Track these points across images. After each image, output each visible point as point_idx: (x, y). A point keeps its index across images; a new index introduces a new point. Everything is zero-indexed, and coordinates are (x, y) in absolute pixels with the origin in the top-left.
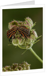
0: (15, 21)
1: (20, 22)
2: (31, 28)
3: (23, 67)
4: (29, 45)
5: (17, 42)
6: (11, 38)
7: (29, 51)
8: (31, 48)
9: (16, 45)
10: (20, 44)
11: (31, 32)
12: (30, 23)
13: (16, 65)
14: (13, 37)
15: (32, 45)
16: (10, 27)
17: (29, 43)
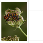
0: (9, 10)
1: (12, 10)
2: (20, 15)
3: (14, 38)
4: (18, 25)
5: (11, 23)
6: (7, 20)
7: (18, 29)
8: (19, 27)
9: (10, 24)
10: (13, 24)
11: (19, 17)
12: (19, 12)
13: (10, 37)
14: (8, 20)
15: (20, 25)
16: (6, 13)
17: (19, 24)
